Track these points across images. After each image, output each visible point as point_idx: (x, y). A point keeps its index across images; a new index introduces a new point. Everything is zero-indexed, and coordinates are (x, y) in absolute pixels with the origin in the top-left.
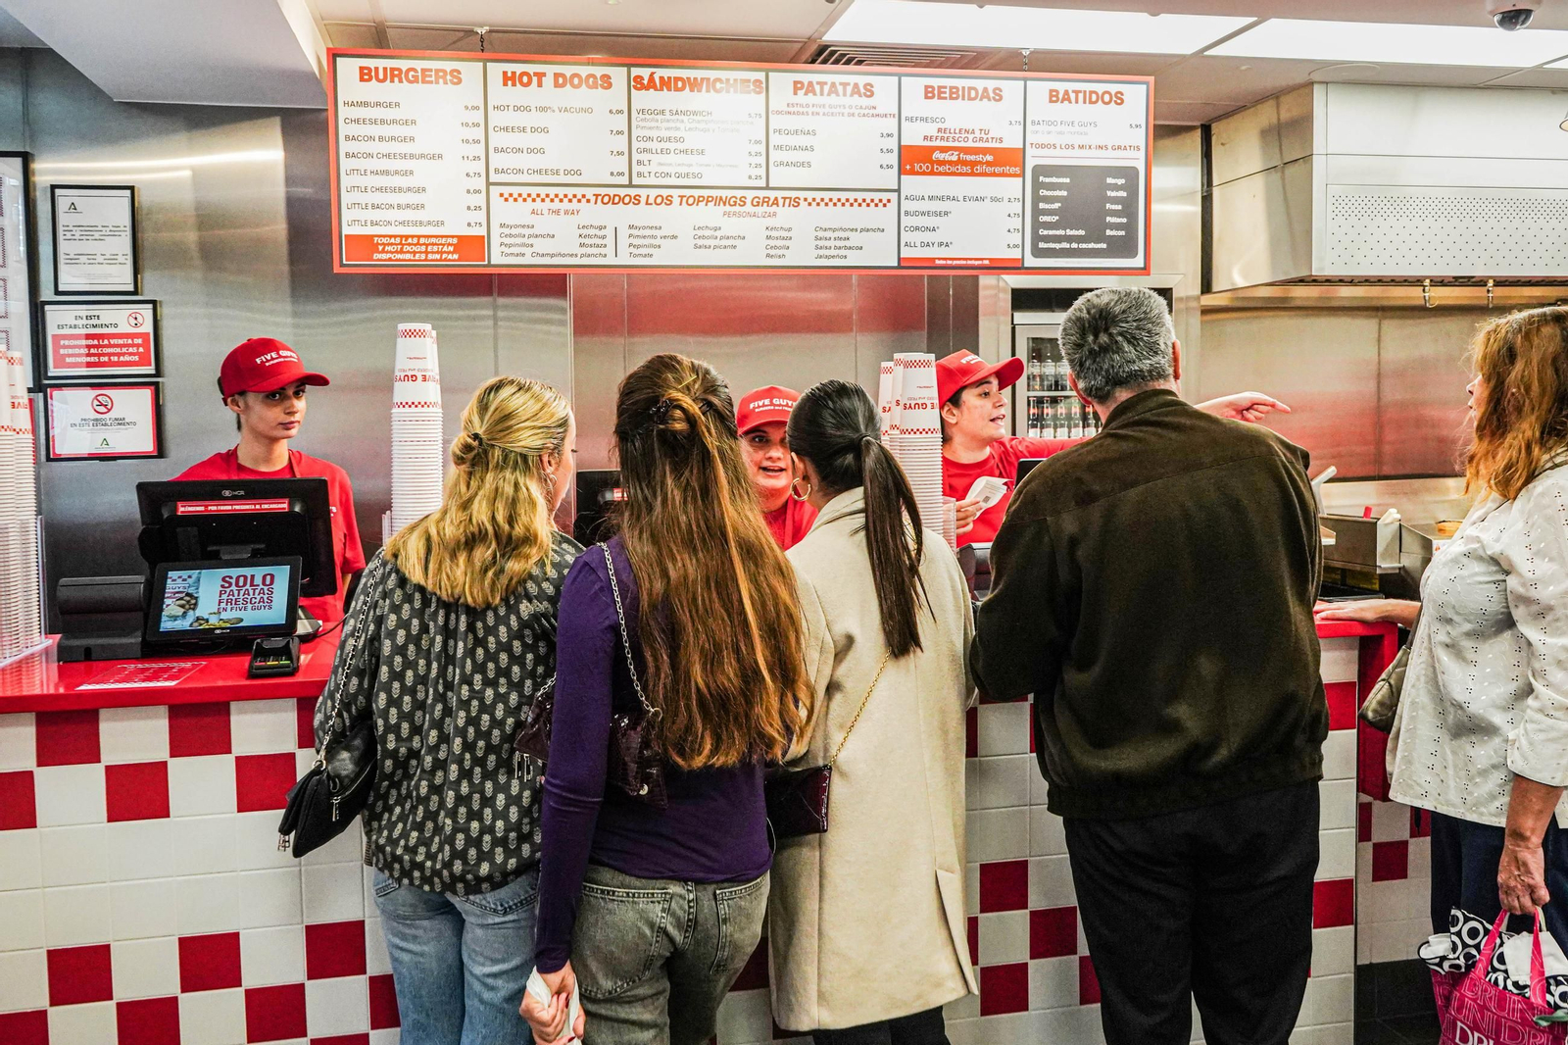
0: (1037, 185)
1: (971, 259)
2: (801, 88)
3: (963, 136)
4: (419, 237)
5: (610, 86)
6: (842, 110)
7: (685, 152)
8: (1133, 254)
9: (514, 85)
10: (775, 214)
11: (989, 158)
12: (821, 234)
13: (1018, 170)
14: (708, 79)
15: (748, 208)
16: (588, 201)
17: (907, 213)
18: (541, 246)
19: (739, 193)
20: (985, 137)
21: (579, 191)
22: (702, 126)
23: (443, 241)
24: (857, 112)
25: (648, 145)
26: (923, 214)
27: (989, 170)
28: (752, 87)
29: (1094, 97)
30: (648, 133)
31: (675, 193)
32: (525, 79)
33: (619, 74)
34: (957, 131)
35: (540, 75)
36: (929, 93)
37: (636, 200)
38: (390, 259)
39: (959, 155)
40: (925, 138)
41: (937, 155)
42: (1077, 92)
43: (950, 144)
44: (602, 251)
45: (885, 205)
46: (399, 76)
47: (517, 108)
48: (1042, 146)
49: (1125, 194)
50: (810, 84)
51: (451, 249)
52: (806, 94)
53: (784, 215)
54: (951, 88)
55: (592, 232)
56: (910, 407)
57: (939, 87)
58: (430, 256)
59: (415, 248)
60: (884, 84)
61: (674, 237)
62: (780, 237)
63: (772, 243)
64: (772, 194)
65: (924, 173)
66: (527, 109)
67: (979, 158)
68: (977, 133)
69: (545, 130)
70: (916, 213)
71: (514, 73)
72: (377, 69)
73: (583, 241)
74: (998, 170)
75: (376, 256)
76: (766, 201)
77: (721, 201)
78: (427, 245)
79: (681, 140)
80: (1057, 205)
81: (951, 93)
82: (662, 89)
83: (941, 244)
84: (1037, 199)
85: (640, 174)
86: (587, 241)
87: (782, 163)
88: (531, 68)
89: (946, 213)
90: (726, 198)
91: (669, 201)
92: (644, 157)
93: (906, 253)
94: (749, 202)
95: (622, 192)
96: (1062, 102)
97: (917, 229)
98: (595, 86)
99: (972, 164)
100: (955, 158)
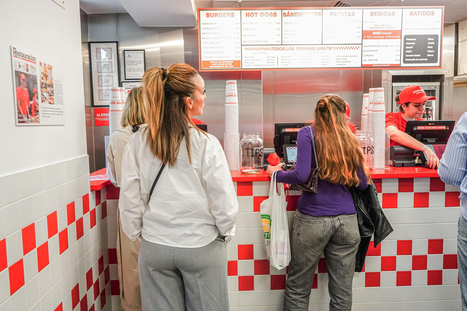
0: (405, 41)
1: (384, 64)
2: (332, 14)
3: (382, 27)
4: (222, 61)
5: (276, 16)
6: (345, 20)
7: (298, 34)
8: (436, 62)
9: (249, 16)
10: (324, 52)
11: (390, 33)
12: (338, 58)
13: (399, 37)
14: (305, 13)
15: (316, 50)
16: (270, 49)
17: (364, 51)
18: (256, 63)
19: (314, 46)
20: (389, 27)
21: (267, 47)
23: (229, 62)
24: (349, 21)
25: (287, 33)
26: (369, 51)
27: (390, 37)
28: (318, 14)
29: (424, 13)
30: (287, 29)
31: (295, 46)
32: (252, 15)
33: (279, 12)
34: (380, 25)
35: (256, 13)
36: (372, 14)
37: (284, 49)
38: (214, 67)
39: (381, 33)
40: (370, 28)
41: (374, 33)
42: (419, 12)
43: (378, 29)
44: (274, 64)
45: (357, 49)
47: (250, 23)
48: (407, 29)
49: (434, 43)
50: (335, 13)
51: (231, 64)
52: (334, 16)
53: (327, 52)
54: (379, 12)
55: (270, 58)
56: (376, 104)
57: (375, 12)
58: (225, 66)
59: (221, 64)
60: (358, 12)
61: (294, 59)
62: (326, 59)
63: (323, 61)
64: (323, 46)
65: (370, 39)
66: (253, 23)
67: (387, 33)
68: (387, 26)
69: (258, 29)
70: (367, 51)
71: (249, 13)
72: (211, 13)
73: (268, 61)
74: (393, 37)
75: (211, 67)
76: (322, 48)
77: (309, 49)
78: (224, 63)
79: (297, 31)
80: (411, 47)
81: (379, 14)
82: (291, 16)
83: (375, 60)
84: (405, 45)
85: (285, 41)
86: (269, 61)
87: (326, 37)
88: (254, 12)
89: (376, 51)
90: (310, 47)
91: (293, 49)
92: (286, 36)
93: (364, 63)
94: (316, 48)
96: (414, 15)
97: (367, 55)
98: (272, 16)
99: (385, 35)
100: (379, 34)
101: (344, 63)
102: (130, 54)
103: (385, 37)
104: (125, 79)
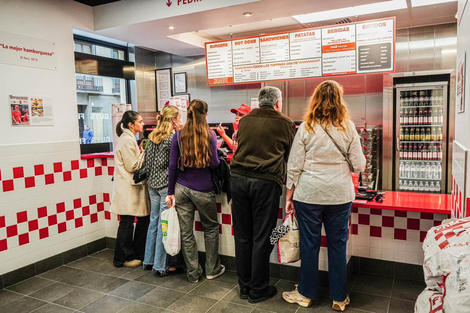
0: (360, 51)
1: (341, 73)
2: (297, 36)
3: (339, 41)
4: (221, 78)
5: (256, 42)
6: (307, 39)
7: (272, 54)
8: (390, 67)
9: (237, 45)
10: (292, 66)
11: (346, 46)
12: (303, 70)
13: (354, 48)
14: (276, 37)
15: (286, 65)
16: (252, 67)
17: (324, 63)
18: (243, 78)
19: (283, 62)
20: (345, 41)
21: (250, 66)
22: (275, 48)
23: (225, 79)
24: (311, 39)
25: (264, 54)
26: (328, 62)
27: (346, 49)
28: (286, 37)
29: (376, 25)
30: (264, 51)
31: (270, 64)
32: (239, 43)
33: (257, 39)
34: (337, 40)
35: (242, 42)
36: (329, 32)
37: (262, 66)
38: (216, 83)
39: (337, 46)
40: (328, 43)
41: (332, 47)
42: (371, 25)
43: (335, 44)
44: (255, 78)
45: (318, 61)
46: (217, 46)
47: (238, 50)
48: (361, 41)
49: (387, 51)
50: (299, 34)
51: (227, 80)
52: (298, 37)
53: (294, 66)
54: (335, 29)
55: (253, 74)
57: (332, 30)
58: (223, 82)
59: (220, 81)
60: (317, 32)
61: (270, 74)
62: (293, 71)
63: (291, 73)
65: (328, 52)
66: (240, 49)
67: (343, 46)
68: (342, 40)
69: (243, 53)
70: (326, 62)
71: (237, 42)
72: (213, 45)
74: (348, 49)
75: (214, 83)
76: (290, 63)
77: (280, 64)
78: (222, 80)
79: (270, 52)
80: (366, 56)
81: (335, 31)
82: (266, 41)
83: (333, 70)
84: (360, 55)
85: (262, 60)
86: (252, 76)
87: (293, 54)
88: (240, 41)
89: (334, 62)
90: (281, 64)
91: (268, 66)
92: (263, 56)
93: (324, 72)
94: (286, 64)
95: (259, 65)
96: (367, 28)
97: (327, 66)
98: (253, 42)
99: (341, 48)
100: (336, 47)
101: (308, 74)
102: (178, 76)
103: (341, 49)
104: (175, 93)
